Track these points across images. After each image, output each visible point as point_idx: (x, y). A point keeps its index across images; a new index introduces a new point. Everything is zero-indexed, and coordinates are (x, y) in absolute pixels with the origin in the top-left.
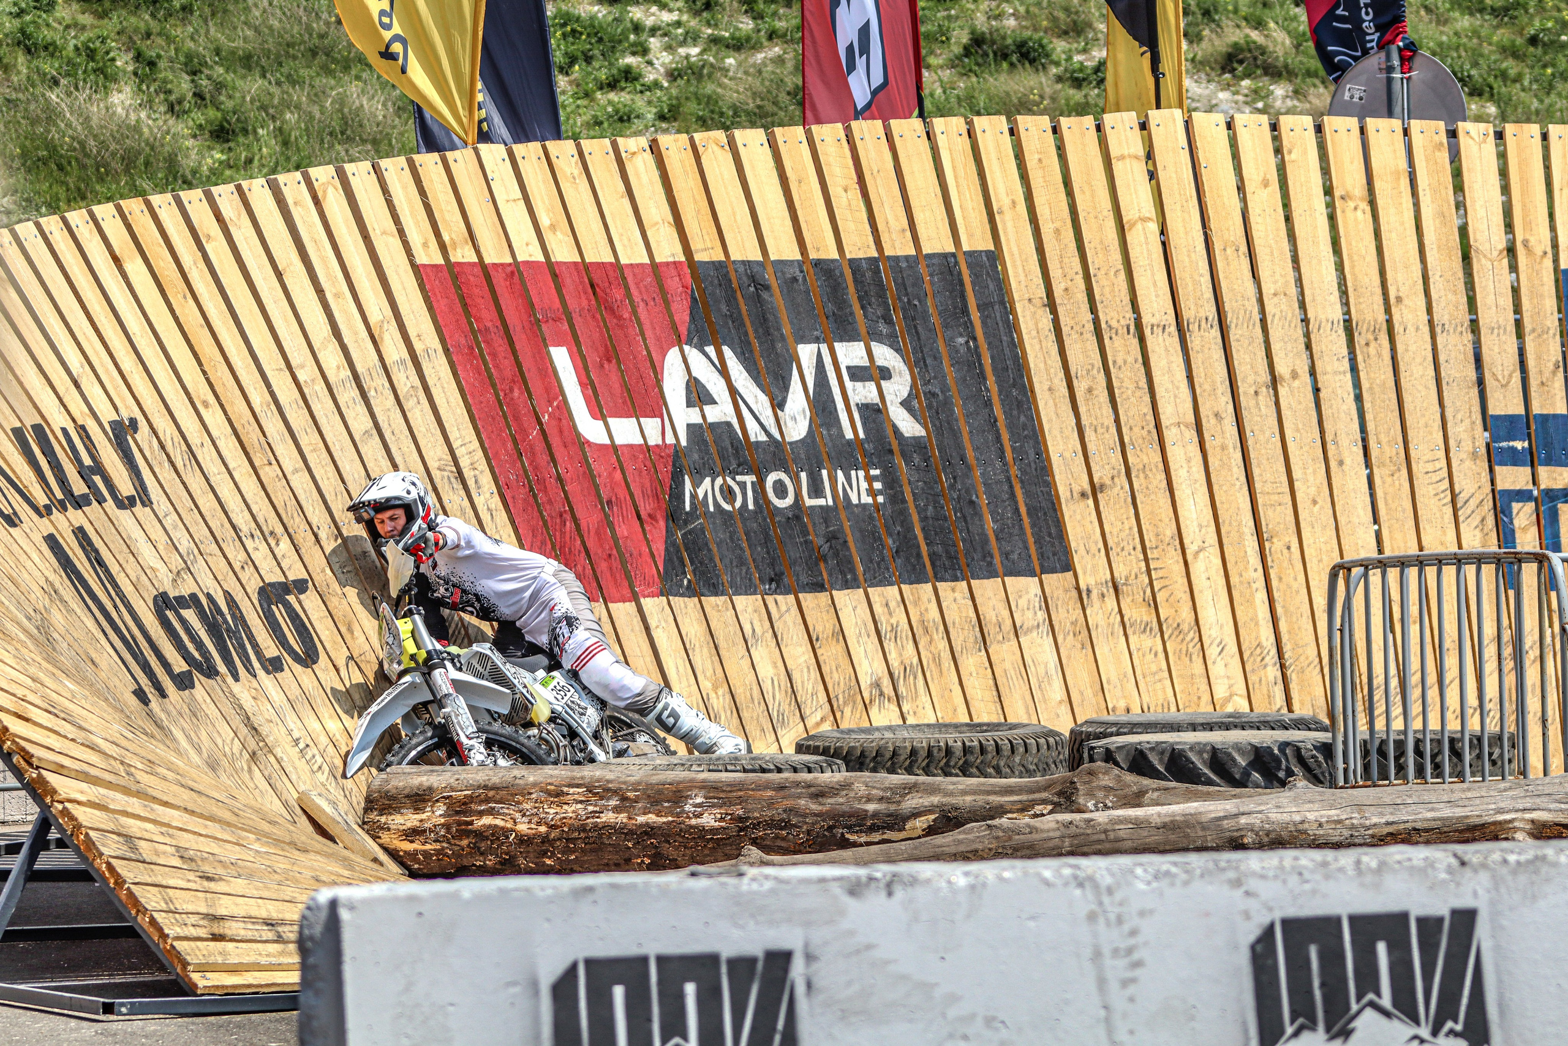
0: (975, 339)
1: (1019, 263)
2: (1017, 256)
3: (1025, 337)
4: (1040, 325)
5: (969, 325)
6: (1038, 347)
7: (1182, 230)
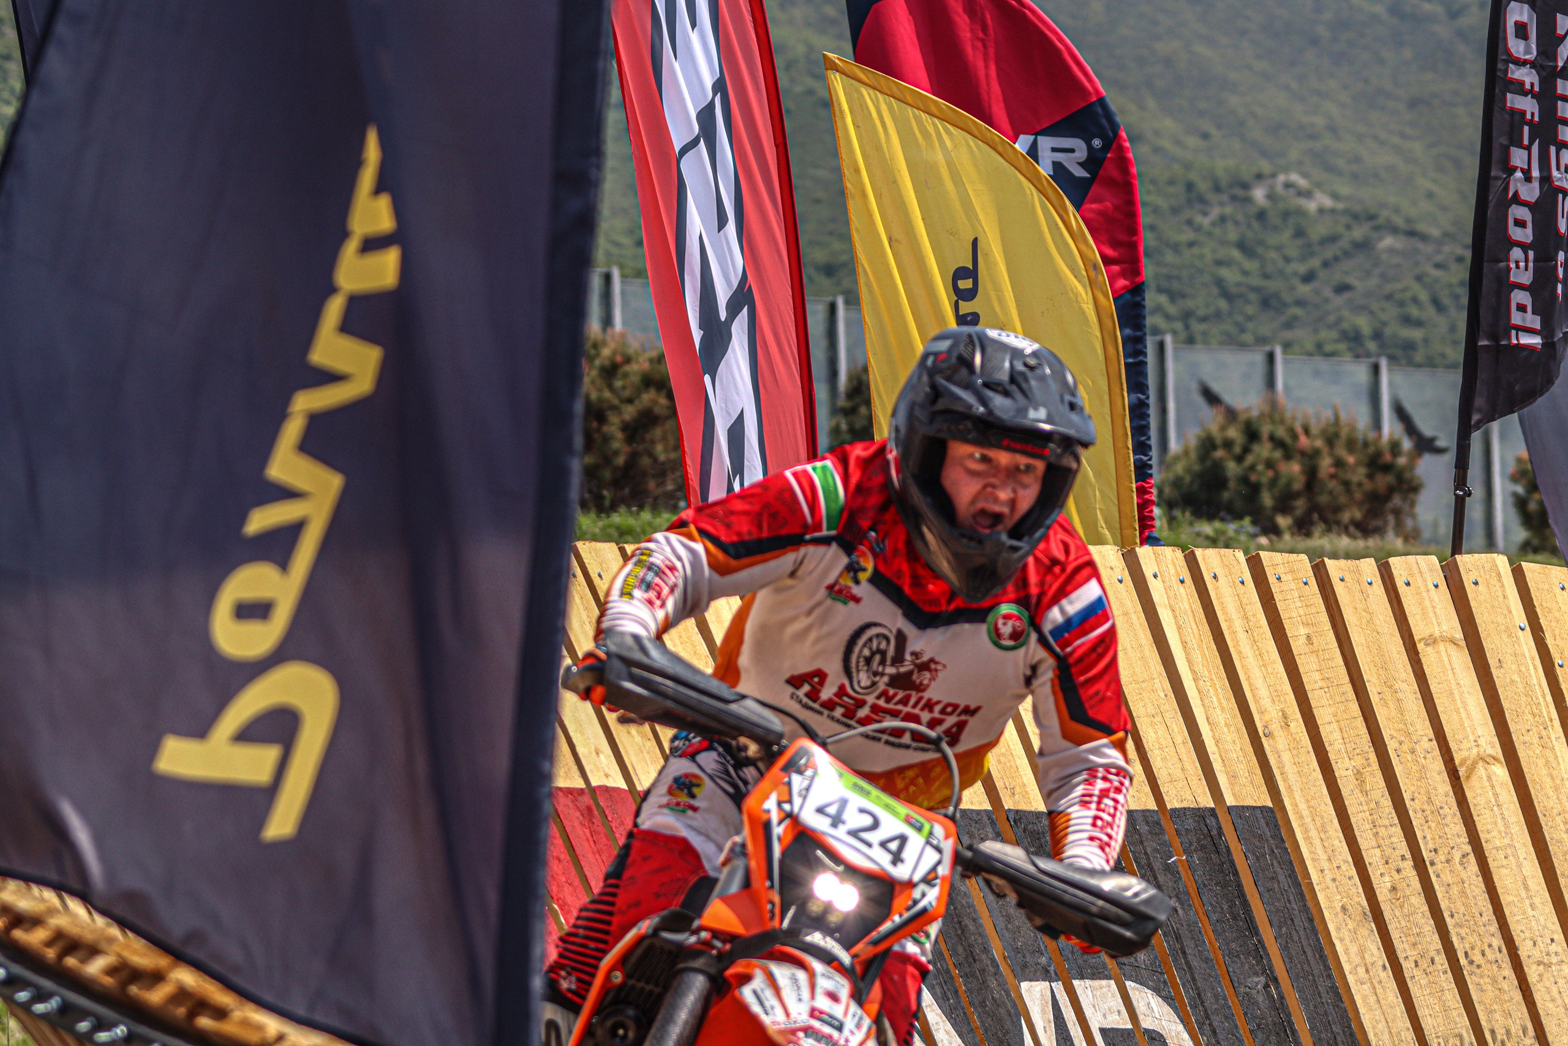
0: (1275, 980)
1: (1313, 833)
2: (1308, 820)
3: (1351, 979)
4: (1369, 959)
5: (1259, 953)
6: (1372, 999)
7: (1548, 780)
